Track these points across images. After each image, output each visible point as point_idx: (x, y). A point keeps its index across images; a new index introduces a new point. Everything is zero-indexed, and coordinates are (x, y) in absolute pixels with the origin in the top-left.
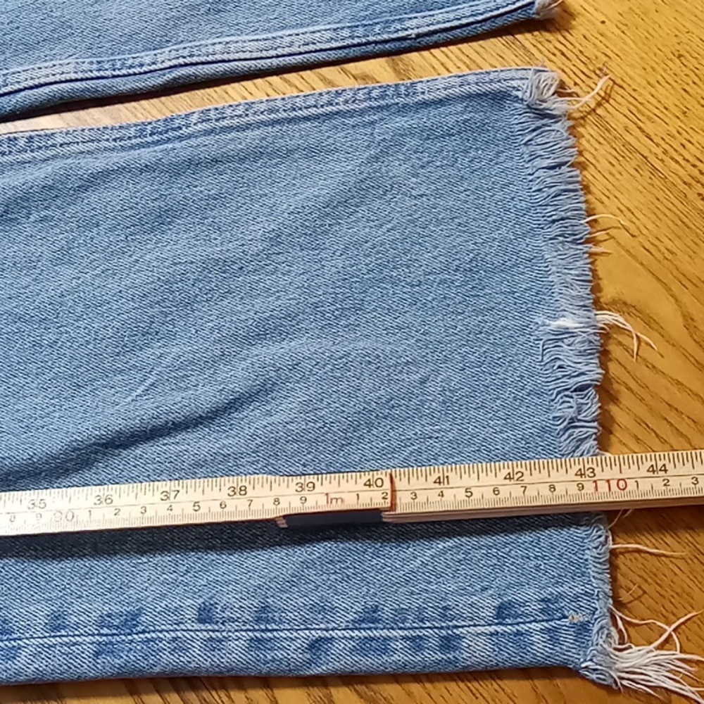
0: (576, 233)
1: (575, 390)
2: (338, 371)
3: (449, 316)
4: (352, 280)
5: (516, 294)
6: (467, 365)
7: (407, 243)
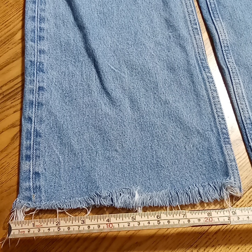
0: (173, 202)
1: (112, 198)
2: (119, 124)
3: (140, 158)
4: (152, 127)
5: (149, 181)
6: (122, 164)
7: (167, 144)
